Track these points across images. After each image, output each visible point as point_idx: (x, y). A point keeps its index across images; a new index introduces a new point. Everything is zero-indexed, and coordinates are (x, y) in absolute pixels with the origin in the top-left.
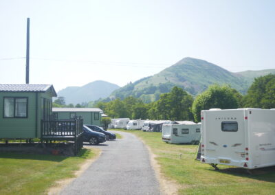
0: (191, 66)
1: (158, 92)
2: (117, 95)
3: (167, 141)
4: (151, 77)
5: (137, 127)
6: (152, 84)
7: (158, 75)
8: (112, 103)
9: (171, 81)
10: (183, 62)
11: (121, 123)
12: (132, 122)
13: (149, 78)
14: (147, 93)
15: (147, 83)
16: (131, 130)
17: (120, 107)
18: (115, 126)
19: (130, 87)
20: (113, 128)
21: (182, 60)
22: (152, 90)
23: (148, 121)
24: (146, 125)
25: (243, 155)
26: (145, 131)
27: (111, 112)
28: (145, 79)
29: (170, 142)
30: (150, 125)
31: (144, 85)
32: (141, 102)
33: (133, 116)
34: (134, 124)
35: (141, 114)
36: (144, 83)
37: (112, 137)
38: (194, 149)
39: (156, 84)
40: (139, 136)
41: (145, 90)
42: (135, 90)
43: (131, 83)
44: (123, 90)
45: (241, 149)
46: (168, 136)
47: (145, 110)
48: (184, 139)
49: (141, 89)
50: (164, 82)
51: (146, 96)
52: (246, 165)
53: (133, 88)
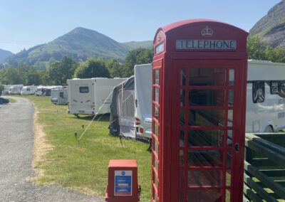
0: (82, 35)
1: (52, 59)
2: (11, 63)
3: (55, 102)
4: (45, 44)
5: (31, 92)
6: (46, 52)
7: (52, 43)
8: (5, 71)
9: (65, 49)
10: (75, 32)
11: (14, 89)
12: (25, 87)
13: (43, 45)
14: (41, 60)
15: (41, 50)
16: (25, 95)
17: (13, 74)
18: (10, 92)
19: (24, 54)
20: (7, 94)
21: (74, 30)
22: (46, 57)
23: (40, 87)
24: (39, 90)
25: (92, 107)
26: (38, 95)
27: (5, 79)
28: (39, 46)
29: (58, 103)
30: (43, 90)
31: (38, 53)
32: (34, 69)
33: (27, 81)
34: (28, 90)
35: (34, 81)
36: (38, 50)
37: (6, 102)
38: (66, 107)
39: (50, 51)
40: (32, 100)
41: (40, 57)
42: (30, 57)
43: (25, 50)
44: (16, 56)
45: (90, 103)
46: (55, 99)
47: (37, 76)
49: (35, 56)
50: (58, 50)
51: (40, 62)
52: (93, 113)
53: (27, 55)
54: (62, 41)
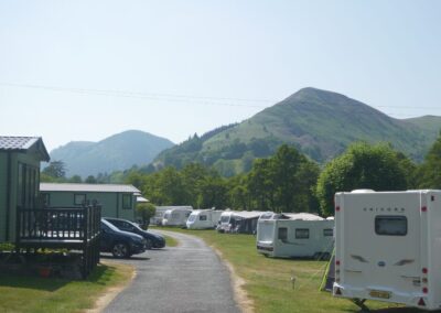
0: (313, 105)
1: (248, 154)
2: (168, 161)
3: (266, 252)
4: (237, 124)
5: (207, 223)
6: (237, 140)
7: (249, 122)
8: (157, 176)
9: (276, 134)
10: (299, 98)
11: (174, 215)
12: (196, 213)
13: (231, 126)
14: (228, 157)
15: (227, 136)
16: (195, 230)
17: (174, 184)
18: (164, 221)
19: (195, 144)
20: (160, 225)
21: (297, 94)
22: (237, 150)
23: (228, 213)
24: (225, 219)
25: (417, 282)
26: (222, 231)
27: (156, 193)
28: (223, 129)
29: (272, 254)
30: (233, 221)
31: (222, 142)
32: (215, 174)
33: (200, 200)
34: (202, 218)
35: (216, 199)
36: (222, 137)
37: (158, 244)
38: (320, 270)
39: (246, 139)
40: (212, 242)
41: (223, 150)
42: (203, 150)
43: (196, 135)
44: (180, 149)
45: (413, 271)
46: (268, 242)
47: (223, 189)
48: (298, 249)
49: (215, 148)
50: (262, 136)
51: (225, 162)
52: (422, 302)
53: (200, 147)
54: (271, 117)
